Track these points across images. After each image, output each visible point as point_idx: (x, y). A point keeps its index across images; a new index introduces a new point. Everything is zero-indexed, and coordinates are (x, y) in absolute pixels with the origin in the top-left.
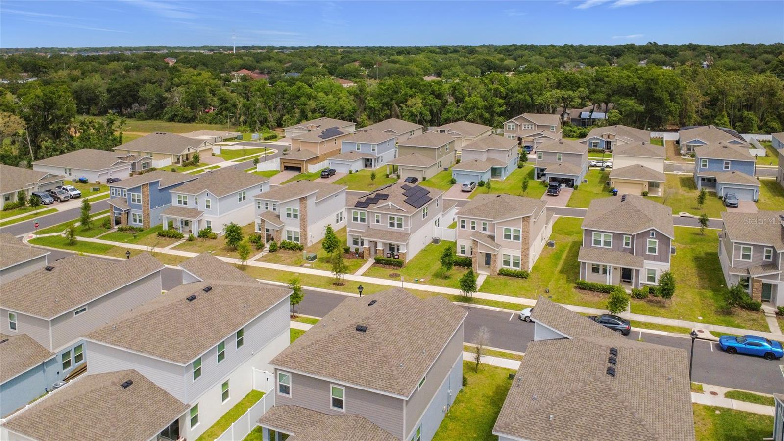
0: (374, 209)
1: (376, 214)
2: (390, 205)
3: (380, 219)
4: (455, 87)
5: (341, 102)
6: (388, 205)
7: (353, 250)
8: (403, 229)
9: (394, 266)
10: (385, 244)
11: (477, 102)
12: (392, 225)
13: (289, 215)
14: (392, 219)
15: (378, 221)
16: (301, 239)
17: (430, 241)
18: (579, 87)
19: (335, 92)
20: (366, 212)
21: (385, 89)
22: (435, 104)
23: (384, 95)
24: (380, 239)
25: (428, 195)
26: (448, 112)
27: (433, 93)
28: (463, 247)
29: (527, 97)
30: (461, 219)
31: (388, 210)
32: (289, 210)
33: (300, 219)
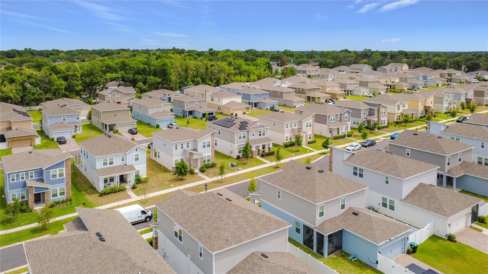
0: (251, 129)
1: (252, 132)
8: (265, 136)
9: (271, 155)
12: (260, 135)
13: (204, 147)
14: (260, 132)
15: (253, 135)
16: (212, 160)
28: (287, 138)
30: (286, 124)
31: (257, 127)
32: (204, 143)
33: (212, 147)
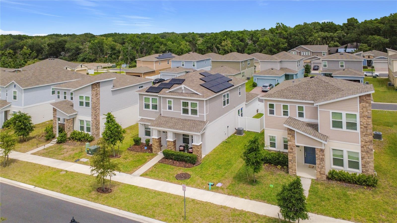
0: (166, 94)
1: (168, 100)
2: (183, 88)
3: (172, 105)
4: (253, 35)
5: (182, 47)
6: (181, 88)
7: (143, 141)
8: (198, 116)
9: (186, 162)
10: (176, 134)
11: (267, 41)
12: (185, 111)
13: (81, 104)
14: (185, 104)
15: (170, 108)
16: (93, 129)
17: (232, 131)
18: (337, 30)
19: (179, 41)
20: (158, 98)
21: (209, 38)
22: (240, 45)
23: (208, 42)
24: (170, 128)
25: (230, 82)
26: (249, 49)
27: (238, 38)
28: (272, 139)
29: (302, 37)
30: (269, 103)
31: (182, 94)
32: (81, 97)
33: (92, 107)
